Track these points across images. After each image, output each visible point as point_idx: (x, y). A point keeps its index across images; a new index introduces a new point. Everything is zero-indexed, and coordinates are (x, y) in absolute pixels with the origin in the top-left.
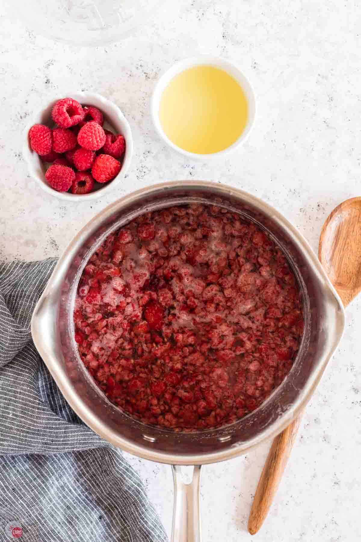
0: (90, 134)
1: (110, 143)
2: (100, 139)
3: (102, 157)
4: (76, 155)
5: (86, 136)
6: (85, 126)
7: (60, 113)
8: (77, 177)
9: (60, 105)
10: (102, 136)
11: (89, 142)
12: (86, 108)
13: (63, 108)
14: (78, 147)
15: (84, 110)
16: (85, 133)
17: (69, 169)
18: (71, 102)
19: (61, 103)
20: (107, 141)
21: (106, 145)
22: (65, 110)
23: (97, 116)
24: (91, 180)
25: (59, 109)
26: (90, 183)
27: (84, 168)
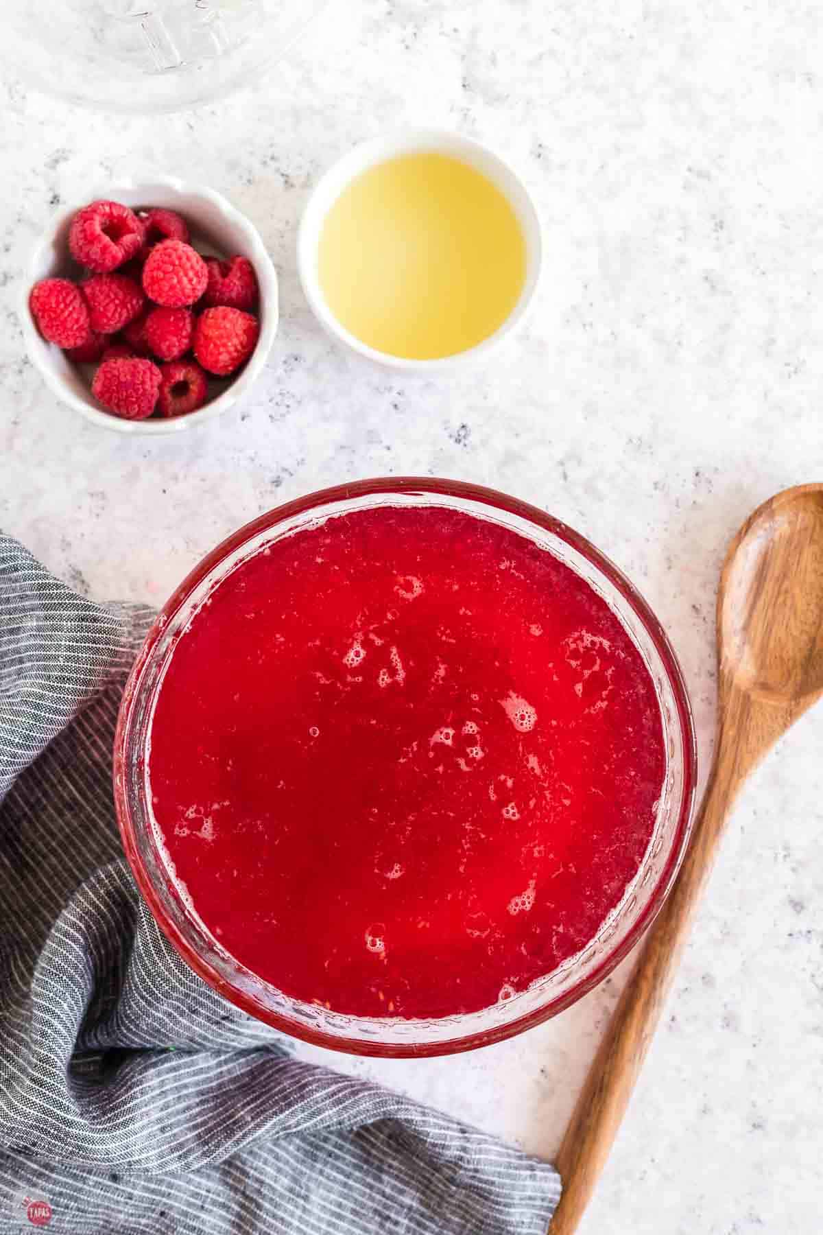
0: (171, 268)
1: (218, 278)
2: (196, 274)
3: (210, 315)
4: (151, 327)
5: (161, 275)
6: (154, 253)
7: (91, 239)
8: (167, 377)
9: (85, 222)
10: (198, 267)
11: (172, 287)
12: (143, 214)
13: (91, 224)
14: (150, 306)
15: (142, 220)
16: (159, 268)
17: (144, 361)
18: (107, 209)
19: (85, 215)
20: (211, 275)
21: (211, 285)
22: (98, 229)
23: (174, 226)
24: (199, 373)
25: (84, 231)
26: (199, 381)
27: (176, 351)
